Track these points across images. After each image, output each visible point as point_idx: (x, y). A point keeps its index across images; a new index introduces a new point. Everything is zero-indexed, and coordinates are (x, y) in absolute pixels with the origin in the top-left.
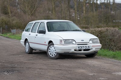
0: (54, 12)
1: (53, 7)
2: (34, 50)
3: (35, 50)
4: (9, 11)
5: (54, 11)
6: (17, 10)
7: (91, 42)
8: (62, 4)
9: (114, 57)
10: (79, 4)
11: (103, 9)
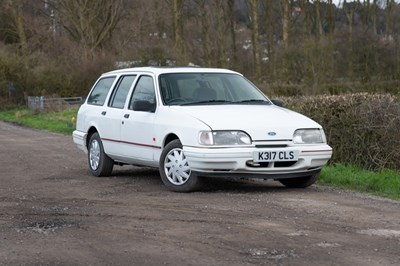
0: (177, 36)
1: (174, 18)
2: (116, 163)
3: (121, 164)
4: (21, 32)
5: (177, 30)
6: (48, 28)
7: (298, 139)
8: (206, 7)
9: (372, 188)
10: (267, 9)
11: (351, 28)
